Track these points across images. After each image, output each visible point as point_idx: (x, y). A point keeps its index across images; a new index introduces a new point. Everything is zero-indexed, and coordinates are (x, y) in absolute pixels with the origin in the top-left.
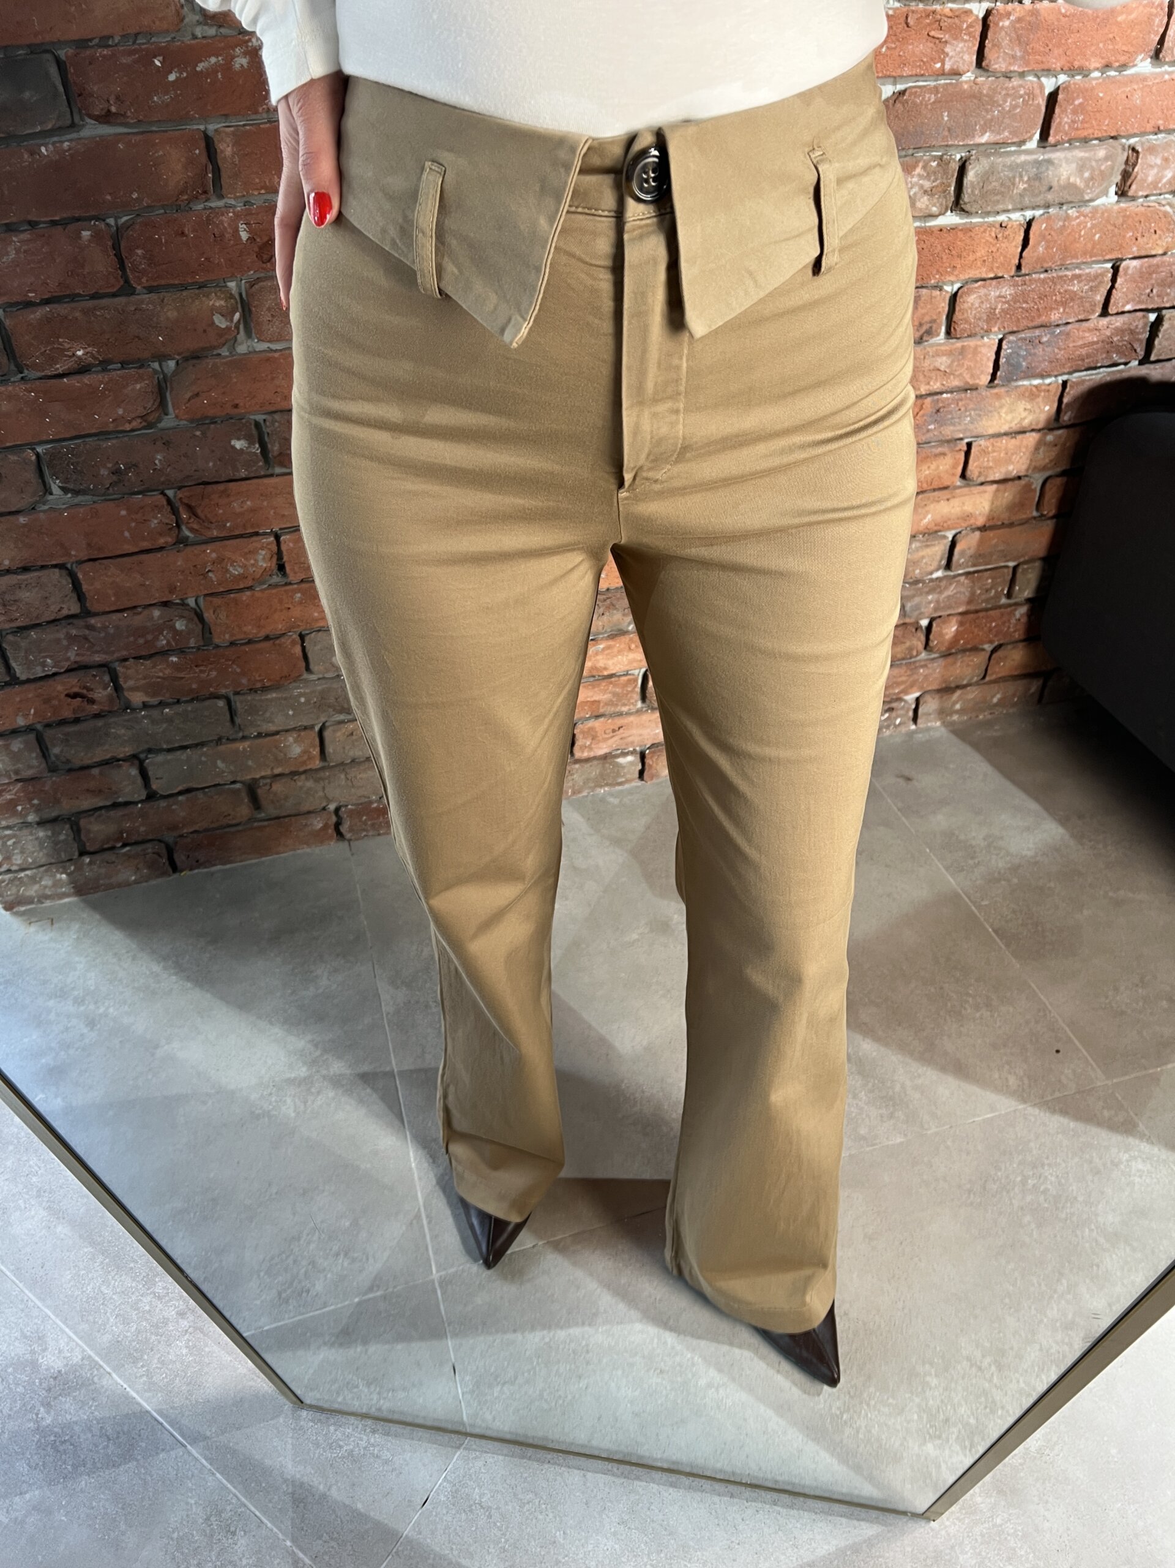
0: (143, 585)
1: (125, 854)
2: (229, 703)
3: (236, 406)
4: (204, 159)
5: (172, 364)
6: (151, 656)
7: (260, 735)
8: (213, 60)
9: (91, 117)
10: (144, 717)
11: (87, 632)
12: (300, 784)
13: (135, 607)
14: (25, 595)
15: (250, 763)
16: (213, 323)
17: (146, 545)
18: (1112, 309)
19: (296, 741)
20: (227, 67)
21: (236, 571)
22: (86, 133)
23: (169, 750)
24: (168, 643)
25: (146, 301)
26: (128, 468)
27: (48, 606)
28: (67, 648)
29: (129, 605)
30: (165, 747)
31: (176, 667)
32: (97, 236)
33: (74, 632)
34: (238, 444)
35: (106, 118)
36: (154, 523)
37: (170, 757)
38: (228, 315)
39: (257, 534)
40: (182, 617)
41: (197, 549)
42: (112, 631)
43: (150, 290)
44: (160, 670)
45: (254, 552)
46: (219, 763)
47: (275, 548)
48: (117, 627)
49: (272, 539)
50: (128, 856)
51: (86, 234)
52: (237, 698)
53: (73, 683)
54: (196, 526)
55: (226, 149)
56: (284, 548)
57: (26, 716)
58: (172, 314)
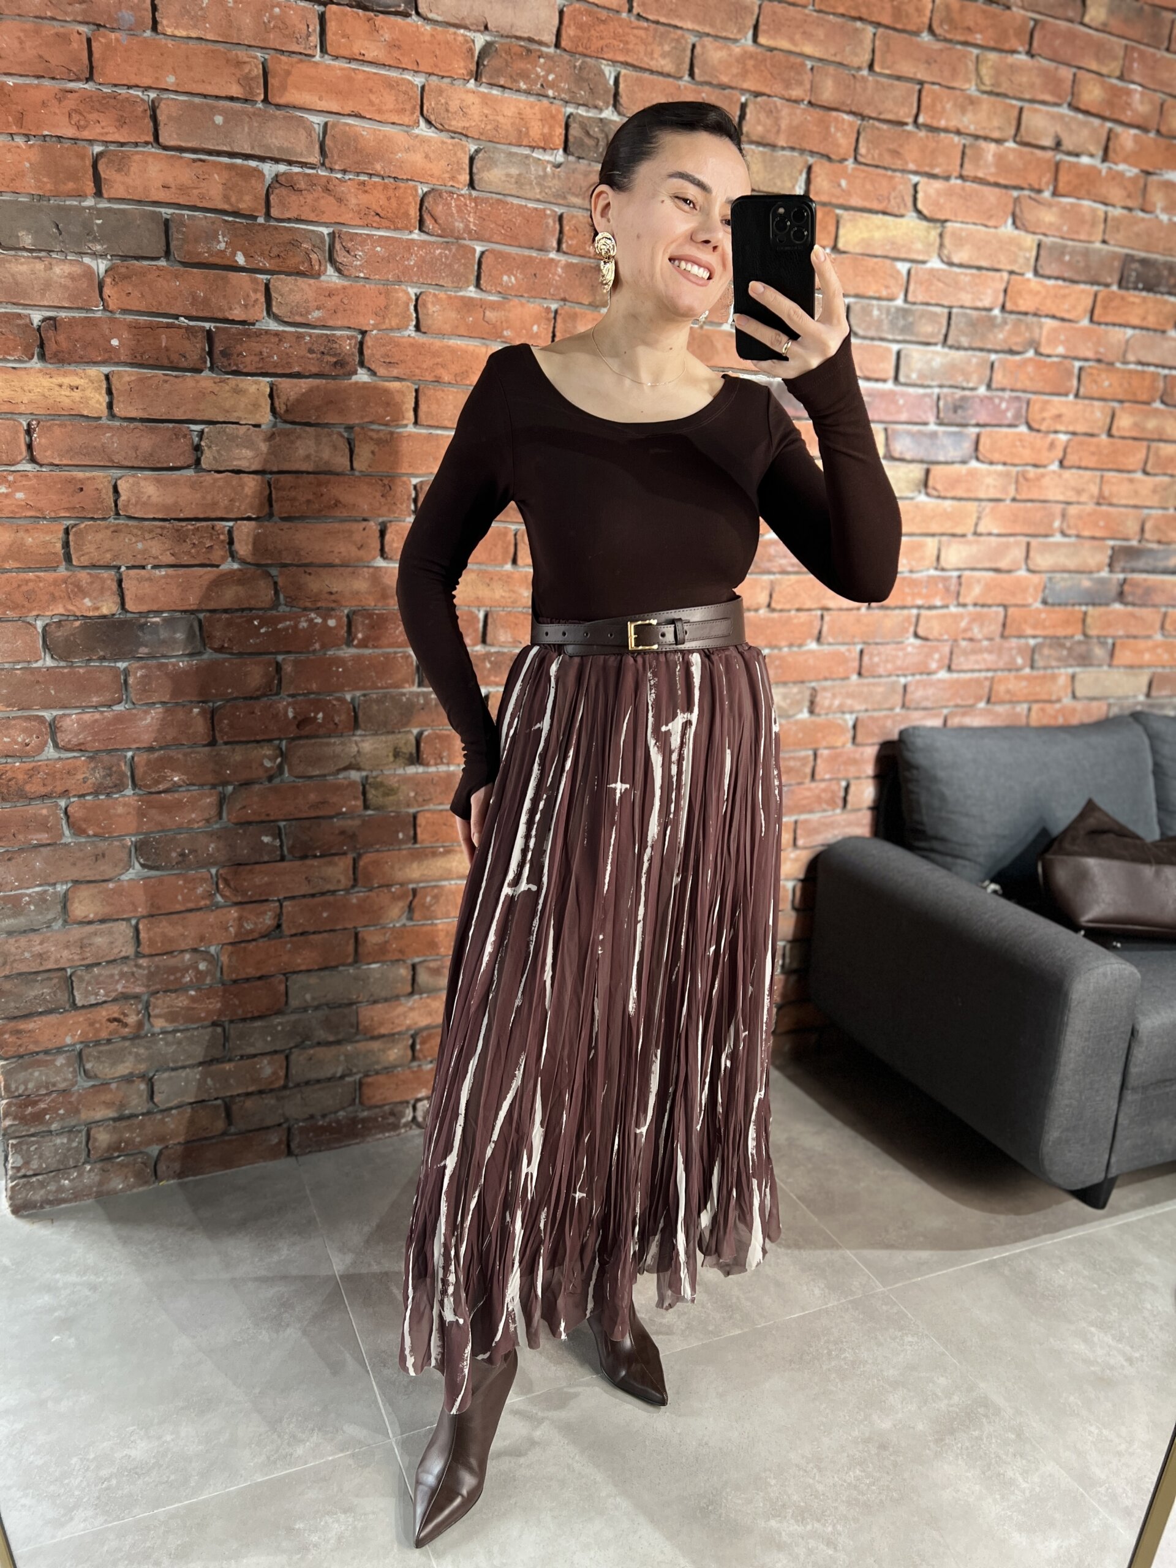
0: (182, 935)
1: (118, 1163)
2: (224, 1030)
3: (268, 815)
4: (274, 673)
5: (230, 788)
6: (175, 991)
7: (242, 1057)
8: (288, 623)
9: (211, 648)
10: (161, 1039)
11: (135, 969)
12: (266, 1101)
13: (172, 952)
14: (98, 940)
15: (232, 1081)
16: (262, 764)
17: (191, 905)
18: (817, 777)
19: (269, 1063)
20: (296, 626)
21: (248, 926)
22: (205, 657)
23: (174, 1069)
24: (191, 980)
25: (224, 750)
26: (190, 852)
27: (112, 949)
28: (118, 982)
29: (169, 949)
30: (171, 1065)
31: (193, 999)
32: (203, 712)
33: (126, 969)
34: (266, 839)
35: (220, 650)
36: (200, 891)
37: (173, 1074)
38: (272, 759)
39: (267, 900)
40: (204, 960)
41: (225, 910)
42: (153, 969)
43: (226, 743)
44: (181, 1001)
45: (265, 913)
46: (209, 1081)
47: (278, 911)
48: (157, 967)
49: (277, 904)
50: (122, 1165)
51: (196, 710)
52: (232, 1025)
53: (114, 1010)
54: (228, 894)
55: (288, 668)
56: (284, 910)
57: (73, 1036)
58: (238, 757)
